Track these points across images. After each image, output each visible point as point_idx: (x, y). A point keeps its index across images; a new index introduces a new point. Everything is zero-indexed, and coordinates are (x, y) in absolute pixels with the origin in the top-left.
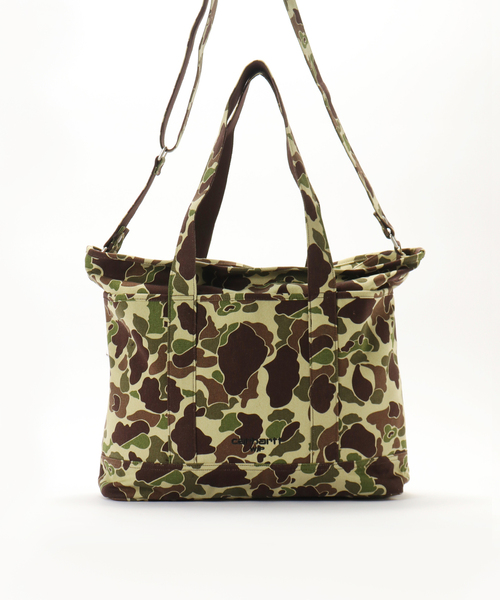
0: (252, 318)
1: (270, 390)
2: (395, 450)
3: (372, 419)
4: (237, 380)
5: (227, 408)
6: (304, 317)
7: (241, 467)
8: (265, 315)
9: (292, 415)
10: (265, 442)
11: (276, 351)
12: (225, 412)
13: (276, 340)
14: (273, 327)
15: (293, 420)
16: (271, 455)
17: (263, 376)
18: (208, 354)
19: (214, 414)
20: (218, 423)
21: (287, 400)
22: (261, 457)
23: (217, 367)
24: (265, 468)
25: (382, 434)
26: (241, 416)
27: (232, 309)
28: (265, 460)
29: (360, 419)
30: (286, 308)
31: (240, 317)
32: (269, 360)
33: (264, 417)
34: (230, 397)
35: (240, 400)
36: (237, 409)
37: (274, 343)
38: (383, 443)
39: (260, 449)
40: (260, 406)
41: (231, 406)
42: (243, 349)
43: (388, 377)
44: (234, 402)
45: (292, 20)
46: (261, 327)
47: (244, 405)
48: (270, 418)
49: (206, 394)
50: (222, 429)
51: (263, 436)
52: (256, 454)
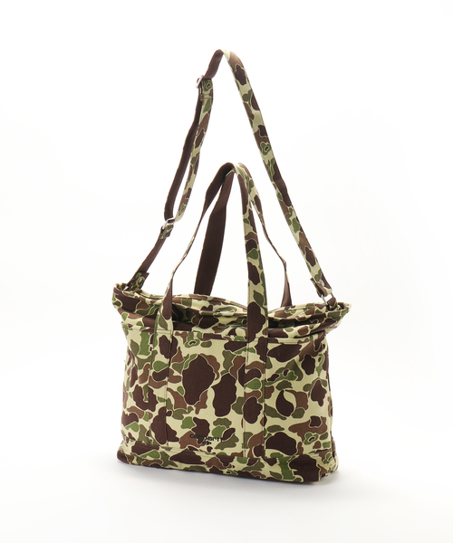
0: (206, 351)
1: (215, 404)
2: (316, 450)
3: (292, 429)
4: (193, 394)
5: (186, 413)
6: (243, 354)
7: (197, 453)
8: (217, 350)
9: (230, 423)
10: (212, 439)
11: (221, 377)
12: (185, 416)
13: (222, 369)
14: (221, 359)
15: (231, 427)
16: (216, 448)
17: (211, 393)
18: (176, 373)
19: (178, 416)
20: (180, 422)
21: (227, 412)
22: (209, 449)
23: (181, 384)
24: (213, 456)
25: (303, 439)
26: (195, 419)
27: (194, 343)
28: (212, 451)
29: (283, 429)
30: (231, 346)
31: (198, 350)
32: (215, 382)
33: (211, 422)
34: (188, 405)
35: (195, 408)
36: (193, 414)
37: (220, 371)
38: (303, 445)
39: (208, 443)
40: (208, 414)
41: (189, 413)
42: (199, 373)
43: (309, 399)
44: (191, 409)
45: (256, 135)
46: (212, 358)
47: (197, 412)
48: (215, 423)
49: (173, 402)
50: (183, 427)
51: (210, 435)
52: (206, 446)
